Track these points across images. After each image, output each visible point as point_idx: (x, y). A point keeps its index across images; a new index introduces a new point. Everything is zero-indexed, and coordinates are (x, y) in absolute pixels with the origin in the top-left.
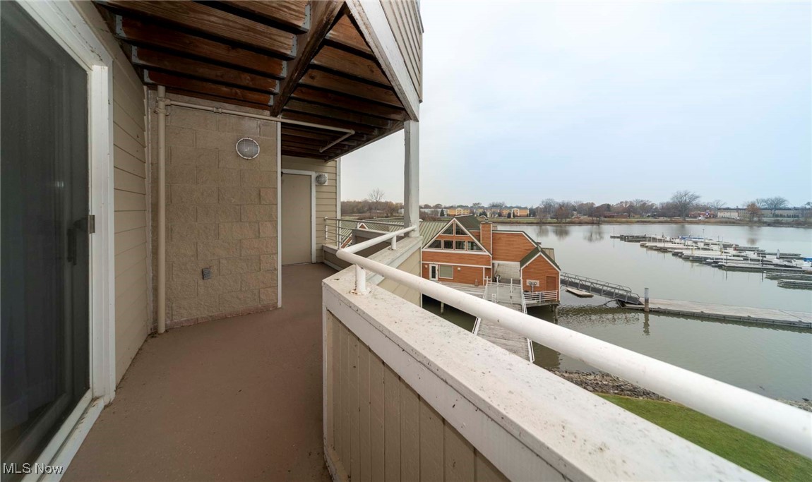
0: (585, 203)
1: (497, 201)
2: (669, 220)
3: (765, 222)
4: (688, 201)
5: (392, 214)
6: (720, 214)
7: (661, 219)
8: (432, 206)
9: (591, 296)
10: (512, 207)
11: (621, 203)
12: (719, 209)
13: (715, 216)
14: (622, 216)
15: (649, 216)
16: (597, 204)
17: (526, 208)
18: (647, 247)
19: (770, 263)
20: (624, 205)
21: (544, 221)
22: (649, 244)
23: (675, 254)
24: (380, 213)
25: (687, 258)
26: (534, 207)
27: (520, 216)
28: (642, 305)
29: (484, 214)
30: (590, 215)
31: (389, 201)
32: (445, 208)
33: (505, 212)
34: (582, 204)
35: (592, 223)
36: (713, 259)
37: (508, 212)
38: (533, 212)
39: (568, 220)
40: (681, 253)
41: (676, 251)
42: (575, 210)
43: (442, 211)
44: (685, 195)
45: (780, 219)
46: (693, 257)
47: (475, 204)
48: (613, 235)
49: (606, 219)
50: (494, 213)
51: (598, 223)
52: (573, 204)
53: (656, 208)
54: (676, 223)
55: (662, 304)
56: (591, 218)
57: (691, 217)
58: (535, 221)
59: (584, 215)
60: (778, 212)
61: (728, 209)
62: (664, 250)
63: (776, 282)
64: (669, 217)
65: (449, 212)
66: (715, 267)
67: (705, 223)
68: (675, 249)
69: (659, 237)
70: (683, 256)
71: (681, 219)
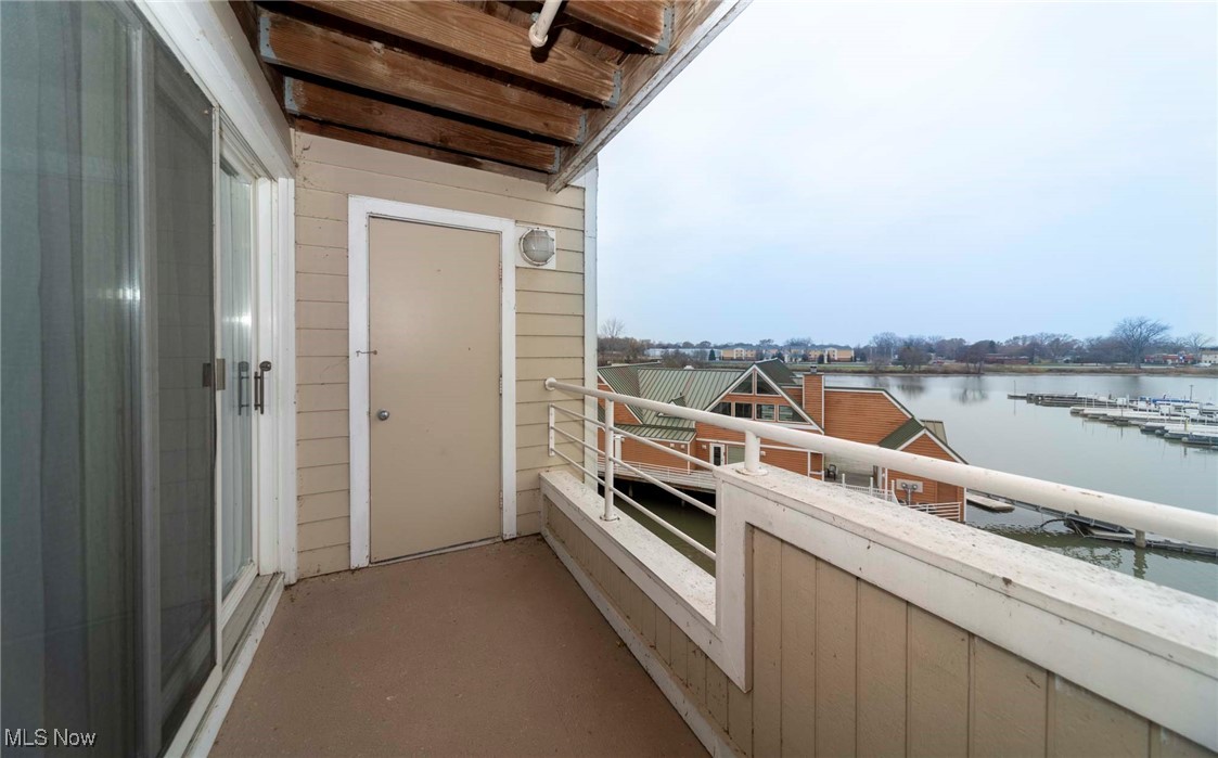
0: (948, 338)
1: (799, 336)
2: (1108, 367)
4: (1144, 334)
5: (635, 357)
6: (1207, 357)
7: (1093, 366)
8: (695, 344)
9: (1010, 510)
10: (822, 347)
11: (1015, 338)
12: (1204, 349)
13: (1195, 362)
14: (1018, 361)
15: (1067, 362)
16: (971, 341)
17: (847, 348)
18: (1085, 416)
20: (1020, 343)
21: (882, 368)
22: (1088, 410)
23: (1149, 431)
24: (618, 355)
25: (1175, 439)
26: (862, 346)
27: (839, 361)
28: (1130, 533)
29: (780, 356)
30: (960, 359)
31: (629, 337)
32: (716, 347)
33: (814, 354)
34: (943, 341)
35: (967, 373)
37: (818, 353)
38: (861, 355)
39: (923, 367)
40: (1162, 428)
41: (1149, 424)
42: (931, 351)
43: (712, 352)
44: (1140, 326)
46: (1187, 436)
47: (763, 342)
48: (1013, 394)
49: (991, 366)
50: (796, 355)
51: (978, 373)
52: (927, 340)
53: (1080, 348)
54: (1123, 372)
56: (964, 364)
57: (1149, 363)
58: (867, 369)
59: (949, 358)
62: (1122, 423)
64: (1107, 362)
65: (723, 353)
67: (1178, 373)
68: (1146, 420)
69: (1103, 398)
70: (1166, 435)
71: (1132, 367)
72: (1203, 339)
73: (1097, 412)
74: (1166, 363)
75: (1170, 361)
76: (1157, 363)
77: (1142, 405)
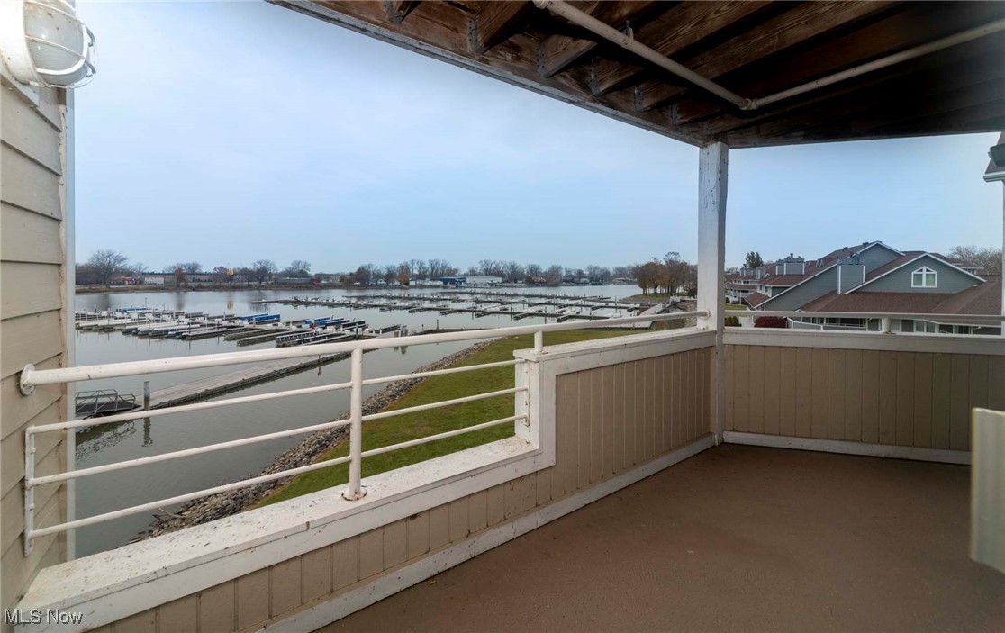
2: (87, 288)
3: (190, 287)
4: (112, 263)
6: (147, 280)
12: (145, 274)
13: (141, 282)
19: (219, 326)
23: (128, 332)
25: (145, 335)
36: (175, 330)
40: (136, 329)
41: (128, 327)
44: (109, 256)
45: (202, 283)
54: (97, 292)
55: (162, 397)
57: (113, 284)
60: (197, 277)
61: (153, 274)
62: (109, 329)
63: (235, 342)
64: (86, 284)
66: (179, 338)
67: (134, 290)
68: (124, 325)
69: (91, 313)
70: (139, 333)
71: (104, 287)
72: (143, 267)
73: (90, 324)
74: (124, 284)
75: (127, 282)
76: (119, 284)
77: (119, 314)
